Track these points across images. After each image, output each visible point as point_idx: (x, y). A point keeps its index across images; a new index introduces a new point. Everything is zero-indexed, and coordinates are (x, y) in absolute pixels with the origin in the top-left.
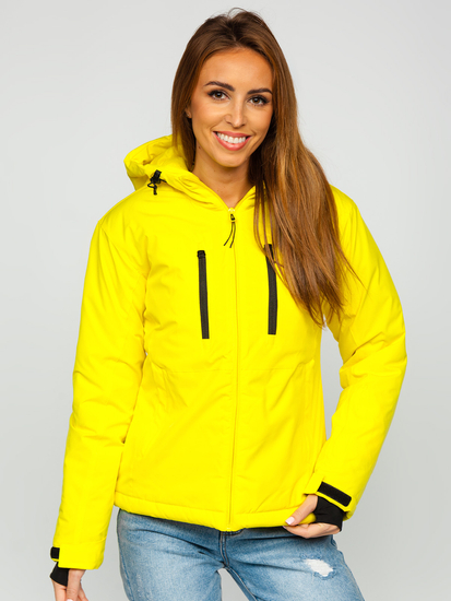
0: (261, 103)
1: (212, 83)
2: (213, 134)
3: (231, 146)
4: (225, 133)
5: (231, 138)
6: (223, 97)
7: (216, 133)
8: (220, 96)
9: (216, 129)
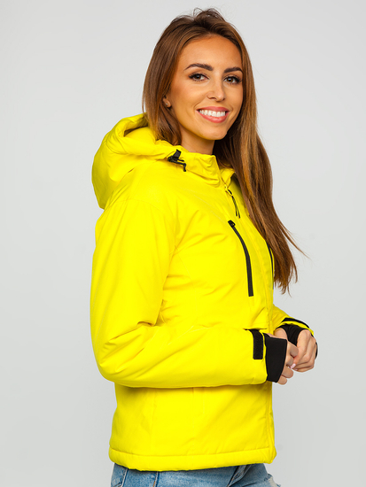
0: (234, 81)
1: (192, 65)
2: (197, 112)
3: (215, 119)
4: (208, 109)
5: (214, 112)
6: (202, 78)
7: (199, 110)
8: (199, 78)
9: (200, 106)
